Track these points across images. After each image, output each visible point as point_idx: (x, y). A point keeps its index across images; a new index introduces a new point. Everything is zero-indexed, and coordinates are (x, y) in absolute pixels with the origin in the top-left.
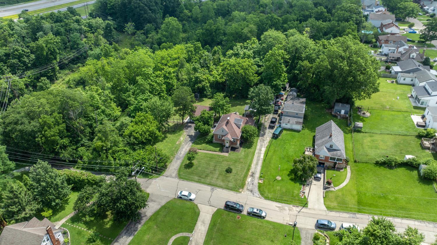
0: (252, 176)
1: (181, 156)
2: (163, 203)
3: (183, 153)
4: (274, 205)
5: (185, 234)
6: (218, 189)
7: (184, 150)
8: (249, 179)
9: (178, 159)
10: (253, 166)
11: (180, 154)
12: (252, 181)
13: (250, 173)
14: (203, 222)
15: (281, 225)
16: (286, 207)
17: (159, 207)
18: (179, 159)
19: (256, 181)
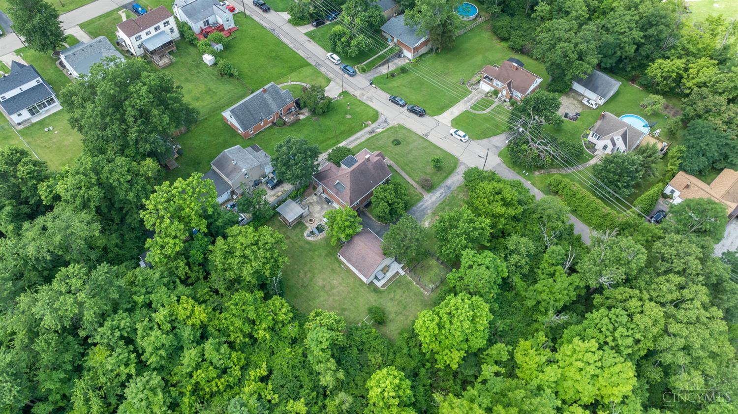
0: (373, 132)
1: (442, 190)
2: (485, 141)
3: (438, 194)
4: (374, 105)
5: (474, 111)
6: (420, 134)
7: (434, 198)
8: (379, 130)
9: (449, 187)
10: (363, 139)
11: (441, 194)
12: (377, 128)
13: (373, 134)
14: (452, 113)
15: (382, 89)
16: (364, 99)
17: (491, 139)
18: (447, 186)
19: (373, 126)
